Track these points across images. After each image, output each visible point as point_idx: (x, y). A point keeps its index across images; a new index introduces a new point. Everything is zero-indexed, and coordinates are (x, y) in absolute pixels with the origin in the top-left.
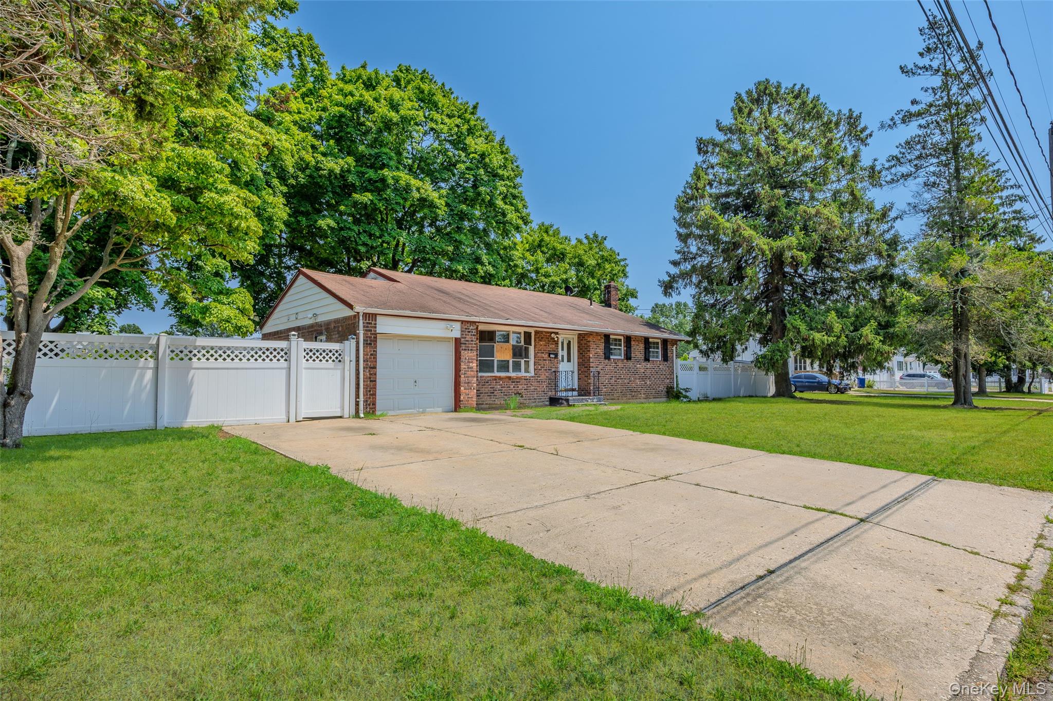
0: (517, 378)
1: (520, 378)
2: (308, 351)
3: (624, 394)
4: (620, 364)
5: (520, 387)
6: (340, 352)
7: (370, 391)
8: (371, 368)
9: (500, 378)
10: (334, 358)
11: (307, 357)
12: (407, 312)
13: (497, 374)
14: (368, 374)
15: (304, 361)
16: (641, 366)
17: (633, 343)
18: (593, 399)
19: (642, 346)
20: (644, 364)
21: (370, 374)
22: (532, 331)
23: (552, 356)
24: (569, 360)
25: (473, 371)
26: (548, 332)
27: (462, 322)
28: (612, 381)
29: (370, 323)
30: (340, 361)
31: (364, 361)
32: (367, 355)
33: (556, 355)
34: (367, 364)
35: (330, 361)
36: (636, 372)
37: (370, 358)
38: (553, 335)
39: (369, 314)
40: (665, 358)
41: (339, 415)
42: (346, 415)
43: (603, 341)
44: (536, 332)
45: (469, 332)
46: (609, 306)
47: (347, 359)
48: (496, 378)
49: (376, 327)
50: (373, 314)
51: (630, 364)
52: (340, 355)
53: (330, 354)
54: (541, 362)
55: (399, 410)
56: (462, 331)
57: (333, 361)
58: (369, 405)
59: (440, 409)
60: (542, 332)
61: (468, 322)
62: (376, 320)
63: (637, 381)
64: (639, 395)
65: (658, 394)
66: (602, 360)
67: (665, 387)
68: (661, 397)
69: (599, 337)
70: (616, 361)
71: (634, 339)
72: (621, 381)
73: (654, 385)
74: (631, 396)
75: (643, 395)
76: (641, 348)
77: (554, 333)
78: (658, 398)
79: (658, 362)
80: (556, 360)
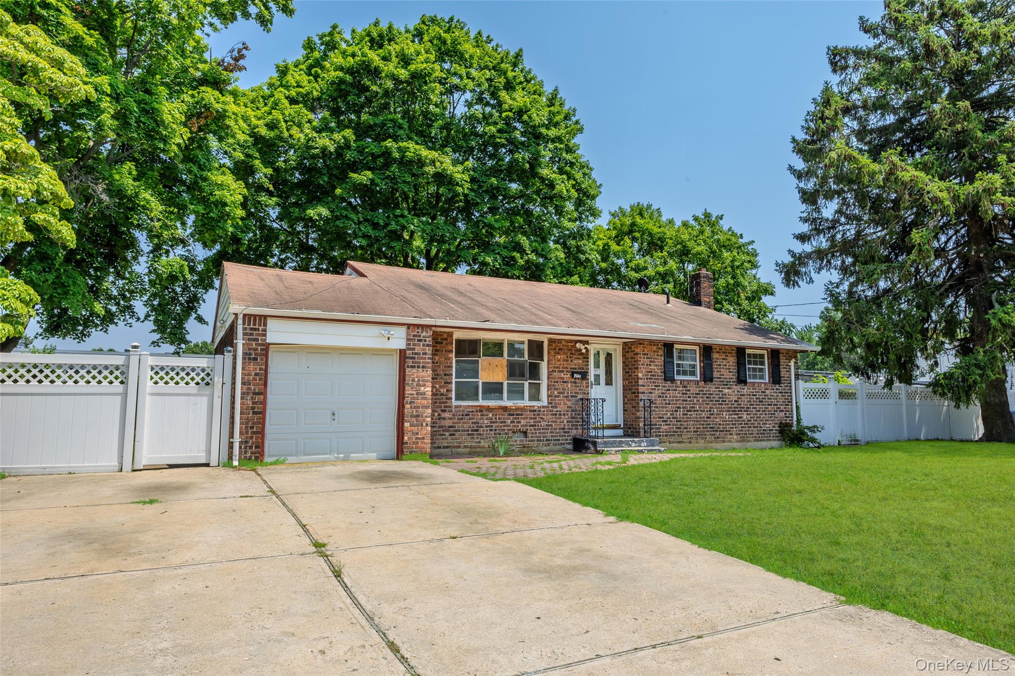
0: (518, 409)
1: (523, 409)
3: (699, 434)
4: (693, 389)
5: (523, 422)
6: (208, 371)
7: (252, 427)
8: (255, 393)
9: (489, 409)
10: (198, 379)
11: (156, 378)
12: (316, 312)
13: (481, 402)
14: (250, 403)
15: (150, 383)
16: (732, 392)
17: (715, 356)
18: (640, 442)
19: (732, 360)
20: (738, 388)
21: (253, 403)
22: (545, 339)
23: (576, 376)
24: (609, 382)
25: (425, 399)
26: (571, 341)
27: (409, 326)
28: (680, 414)
29: (255, 329)
30: (208, 384)
31: (243, 383)
32: (249, 375)
33: (584, 375)
34: (249, 389)
35: (192, 384)
36: (723, 399)
37: (254, 379)
38: (578, 345)
39: (255, 316)
40: (776, 378)
41: (204, 461)
42: (214, 461)
43: (661, 352)
44: (551, 341)
45: (420, 341)
46: (698, 303)
47: (218, 380)
48: (481, 409)
49: (265, 335)
50: (260, 316)
51: (711, 388)
52: (208, 375)
53: (193, 374)
54: (560, 386)
55: (305, 454)
56: (408, 340)
57: (197, 384)
58: (251, 447)
59: (374, 455)
60: (560, 341)
61: (418, 326)
62: (265, 325)
63: (724, 413)
64: (729, 436)
65: (763, 435)
66: (661, 382)
67: (776, 424)
68: (770, 440)
69: (655, 348)
70: (686, 383)
71: (718, 350)
72: (694, 415)
73: (756, 420)
74: (713, 437)
75: (735, 437)
76: (731, 363)
77: (580, 342)
78: (764, 440)
79: (763, 385)
80: (584, 382)
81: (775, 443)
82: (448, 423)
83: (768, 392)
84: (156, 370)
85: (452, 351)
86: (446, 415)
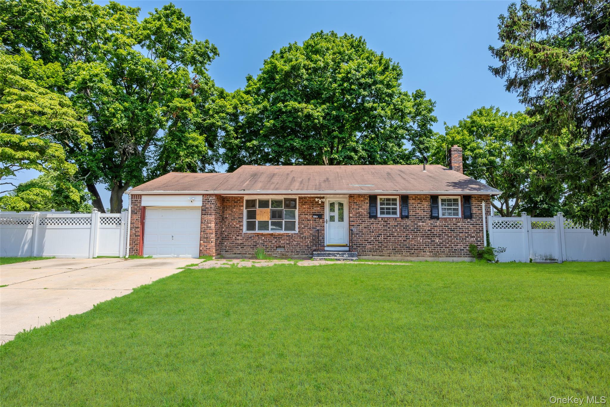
0: (279, 235)
1: (282, 235)
2: (102, 218)
3: (396, 251)
4: (392, 223)
5: (282, 242)
6: (120, 219)
7: (135, 242)
8: (136, 228)
9: (262, 235)
10: (116, 222)
11: (102, 222)
12: (161, 191)
13: (257, 231)
14: (134, 232)
15: (99, 224)
16: (426, 225)
17: (411, 201)
20: (429, 222)
21: (136, 232)
22: (297, 197)
23: (314, 216)
24: (341, 219)
25: (211, 229)
26: (313, 198)
27: (203, 195)
28: (381, 238)
29: (136, 201)
30: (120, 224)
31: (131, 223)
32: (134, 220)
33: (321, 216)
34: (133, 226)
35: (114, 224)
36: (418, 229)
37: (136, 222)
38: (317, 200)
39: (136, 195)
40: (468, 215)
41: (118, 256)
42: (121, 256)
43: (367, 201)
44: (300, 198)
45: (209, 202)
46: (451, 168)
47: (123, 222)
48: (258, 235)
49: (140, 203)
50: (139, 195)
51: (408, 222)
52: (120, 220)
53: (115, 220)
54: (305, 222)
55: (160, 254)
56: (203, 202)
57: (116, 224)
58: (134, 250)
59: (190, 256)
60: (305, 198)
61: (208, 195)
62: (141, 198)
63: (419, 238)
64: (422, 253)
65: (453, 253)
66: (367, 219)
67: (467, 246)
68: (461, 257)
69: (362, 199)
70: (386, 219)
71: (414, 198)
72: (393, 239)
73: (448, 243)
74: (408, 253)
75: (428, 253)
76: (425, 206)
77: (318, 198)
78: (455, 257)
79: (454, 220)
80: (321, 220)
81: (467, 259)
82: (240, 242)
83: (459, 224)
84: (102, 219)
85: (243, 206)
86: (239, 238)
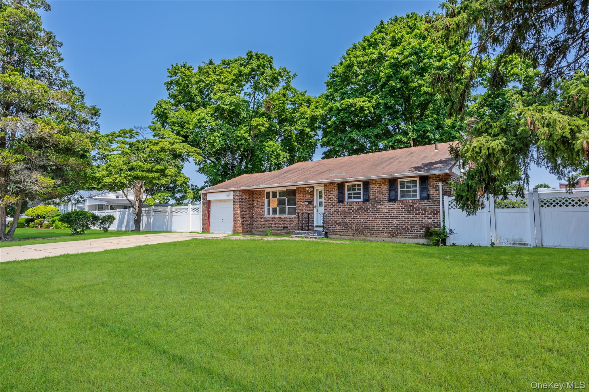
0: (285, 218)
2: (192, 209)
4: (356, 206)
5: (286, 223)
7: (205, 223)
9: (274, 218)
13: (272, 216)
15: (191, 212)
16: (385, 207)
17: (371, 186)
19: (385, 188)
20: (387, 205)
21: (205, 217)
22: (296, 188)
23: (306, 203)
25: (238, 214)
26: (303, 188)
27: (234, 191)
28: (347, 220)
31: (203, 212)
33: (310, 202)
35: (197, 212)
36: (377, 211)
38: (307, 189)
39: (204, 193)
43: (336, 188)
44: (298, 188)
47: (200, 211)
48: (272, 218)
49: (206, 198)
51: (369, 205)
54: (300, 208)
55: (217, 231)
56: (234, 195)
58: (204, 228)
60: (301, 188)
61: (237, 191)
62: (206, 195)
63: (378, 220)
64: (381, 234)
65: (410, 234)
66: (336, 204)
67: (424, 227)
68: (417, 238)
69: (333, 186)
70: (350, 204)
71: (374, 182)
72: (356, 221)
73: (404, 225)
74: (369, 234)
75: (386, 234)
76: (384, 189)
77: (308, 187)
78: (412, 238)
79: (410, 201)
80: (311, 206)
81: (423, 241)
82: (262, 223)
83: (415, 206)
85: (264, 197)
86: (262, 220)
